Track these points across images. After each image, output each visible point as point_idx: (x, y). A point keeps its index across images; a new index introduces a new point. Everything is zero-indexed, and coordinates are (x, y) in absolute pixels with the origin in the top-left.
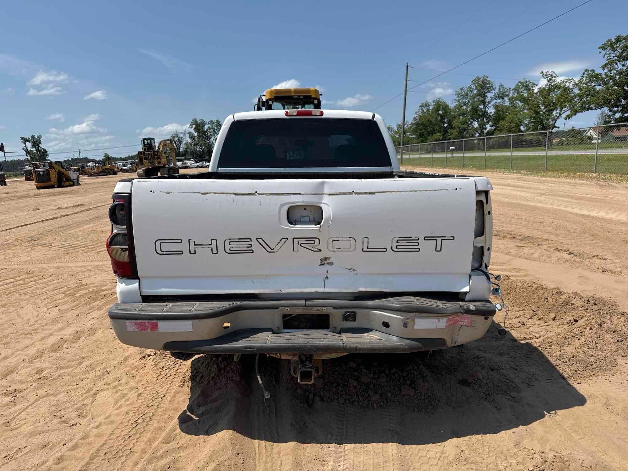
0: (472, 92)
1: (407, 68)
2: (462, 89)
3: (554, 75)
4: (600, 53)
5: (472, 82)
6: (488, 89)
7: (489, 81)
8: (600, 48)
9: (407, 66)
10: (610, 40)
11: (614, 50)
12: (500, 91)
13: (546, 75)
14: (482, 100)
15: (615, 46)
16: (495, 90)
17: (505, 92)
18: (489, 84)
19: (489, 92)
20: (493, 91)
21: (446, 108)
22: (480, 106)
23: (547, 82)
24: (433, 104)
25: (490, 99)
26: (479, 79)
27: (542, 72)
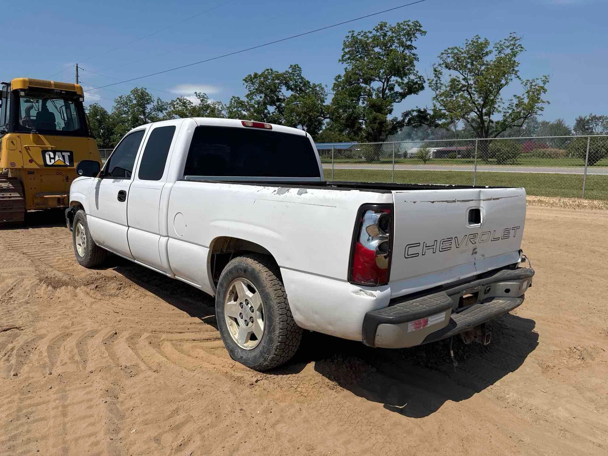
0: (131, 101)
1: (77, 70)
2: (121, 98)
3: (206, 96)
4: (244, 84)
5: (131, 92)
6: (147, 100)
7: (147, 93)
8: (244, 80)
9: (77, 67)
10: (250, 75)
11: (253, 83)
12: (159, 104)
13: (199, 96)
14: (142, 111)
15: (253, 81)
16: (153, 102)
17: (163, 106)
18: (148, 96)
19: (148, 103)
20: (152, 103)
21: (104, 113)
22: (140, 116)
23: (200, 102)
24: (89, 108)
25: (150, 110)
26: (137, 90)
27: (196, 93)
